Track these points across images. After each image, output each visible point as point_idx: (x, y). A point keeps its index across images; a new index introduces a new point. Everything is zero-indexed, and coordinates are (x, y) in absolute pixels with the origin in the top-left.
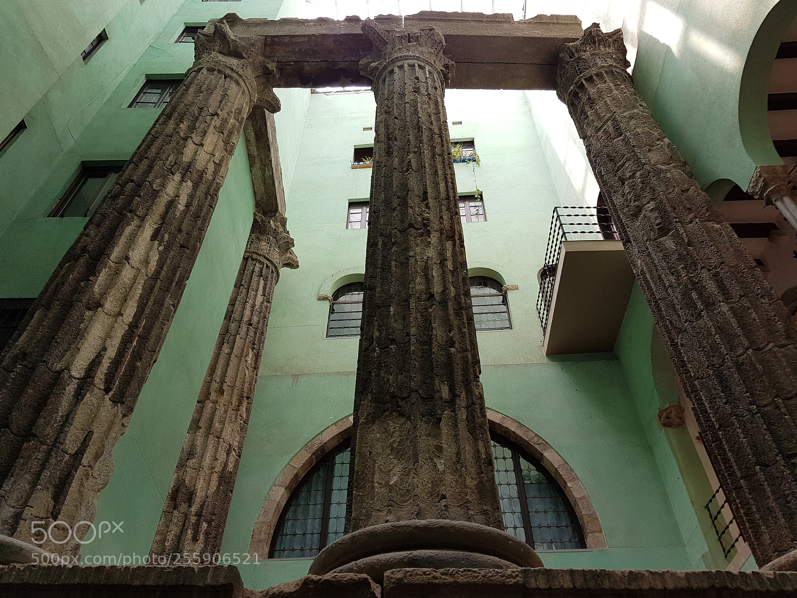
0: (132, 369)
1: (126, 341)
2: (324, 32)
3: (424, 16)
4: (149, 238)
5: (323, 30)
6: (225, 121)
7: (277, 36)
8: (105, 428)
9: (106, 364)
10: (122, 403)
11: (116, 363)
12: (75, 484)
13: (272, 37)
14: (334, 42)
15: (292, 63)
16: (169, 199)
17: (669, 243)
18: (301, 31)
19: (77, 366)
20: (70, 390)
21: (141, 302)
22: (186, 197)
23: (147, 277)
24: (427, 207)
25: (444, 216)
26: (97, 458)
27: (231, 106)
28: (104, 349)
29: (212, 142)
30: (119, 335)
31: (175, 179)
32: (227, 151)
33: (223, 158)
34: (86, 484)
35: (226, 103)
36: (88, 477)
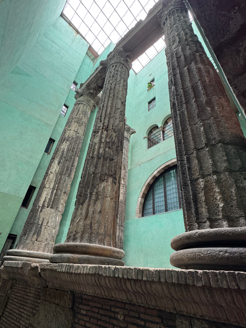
0: (55, 198)
1: (52, 192)
4: (57, 164)
6: (78, 118)
7: (89, 83)
8: (49, 215)
9: (47, 200)
10: (53, 208)
11: (50, 199)
15: (96, 86)
19: (41, 204)
20: (40, 210)
21: (55, 181)
22: (66, 147)
23: (57, 174)
24: (101, 121)
25: (106, 121)
26: (48, 223)
27: (80, 112)
28: (46, 198)
29: (74, 126)
30: (50, 192)
31: (64, 143)
32: (79, 126)
33: (78, 128)
34: (45, 230)
35: (78, 112)
36: (46, 228)
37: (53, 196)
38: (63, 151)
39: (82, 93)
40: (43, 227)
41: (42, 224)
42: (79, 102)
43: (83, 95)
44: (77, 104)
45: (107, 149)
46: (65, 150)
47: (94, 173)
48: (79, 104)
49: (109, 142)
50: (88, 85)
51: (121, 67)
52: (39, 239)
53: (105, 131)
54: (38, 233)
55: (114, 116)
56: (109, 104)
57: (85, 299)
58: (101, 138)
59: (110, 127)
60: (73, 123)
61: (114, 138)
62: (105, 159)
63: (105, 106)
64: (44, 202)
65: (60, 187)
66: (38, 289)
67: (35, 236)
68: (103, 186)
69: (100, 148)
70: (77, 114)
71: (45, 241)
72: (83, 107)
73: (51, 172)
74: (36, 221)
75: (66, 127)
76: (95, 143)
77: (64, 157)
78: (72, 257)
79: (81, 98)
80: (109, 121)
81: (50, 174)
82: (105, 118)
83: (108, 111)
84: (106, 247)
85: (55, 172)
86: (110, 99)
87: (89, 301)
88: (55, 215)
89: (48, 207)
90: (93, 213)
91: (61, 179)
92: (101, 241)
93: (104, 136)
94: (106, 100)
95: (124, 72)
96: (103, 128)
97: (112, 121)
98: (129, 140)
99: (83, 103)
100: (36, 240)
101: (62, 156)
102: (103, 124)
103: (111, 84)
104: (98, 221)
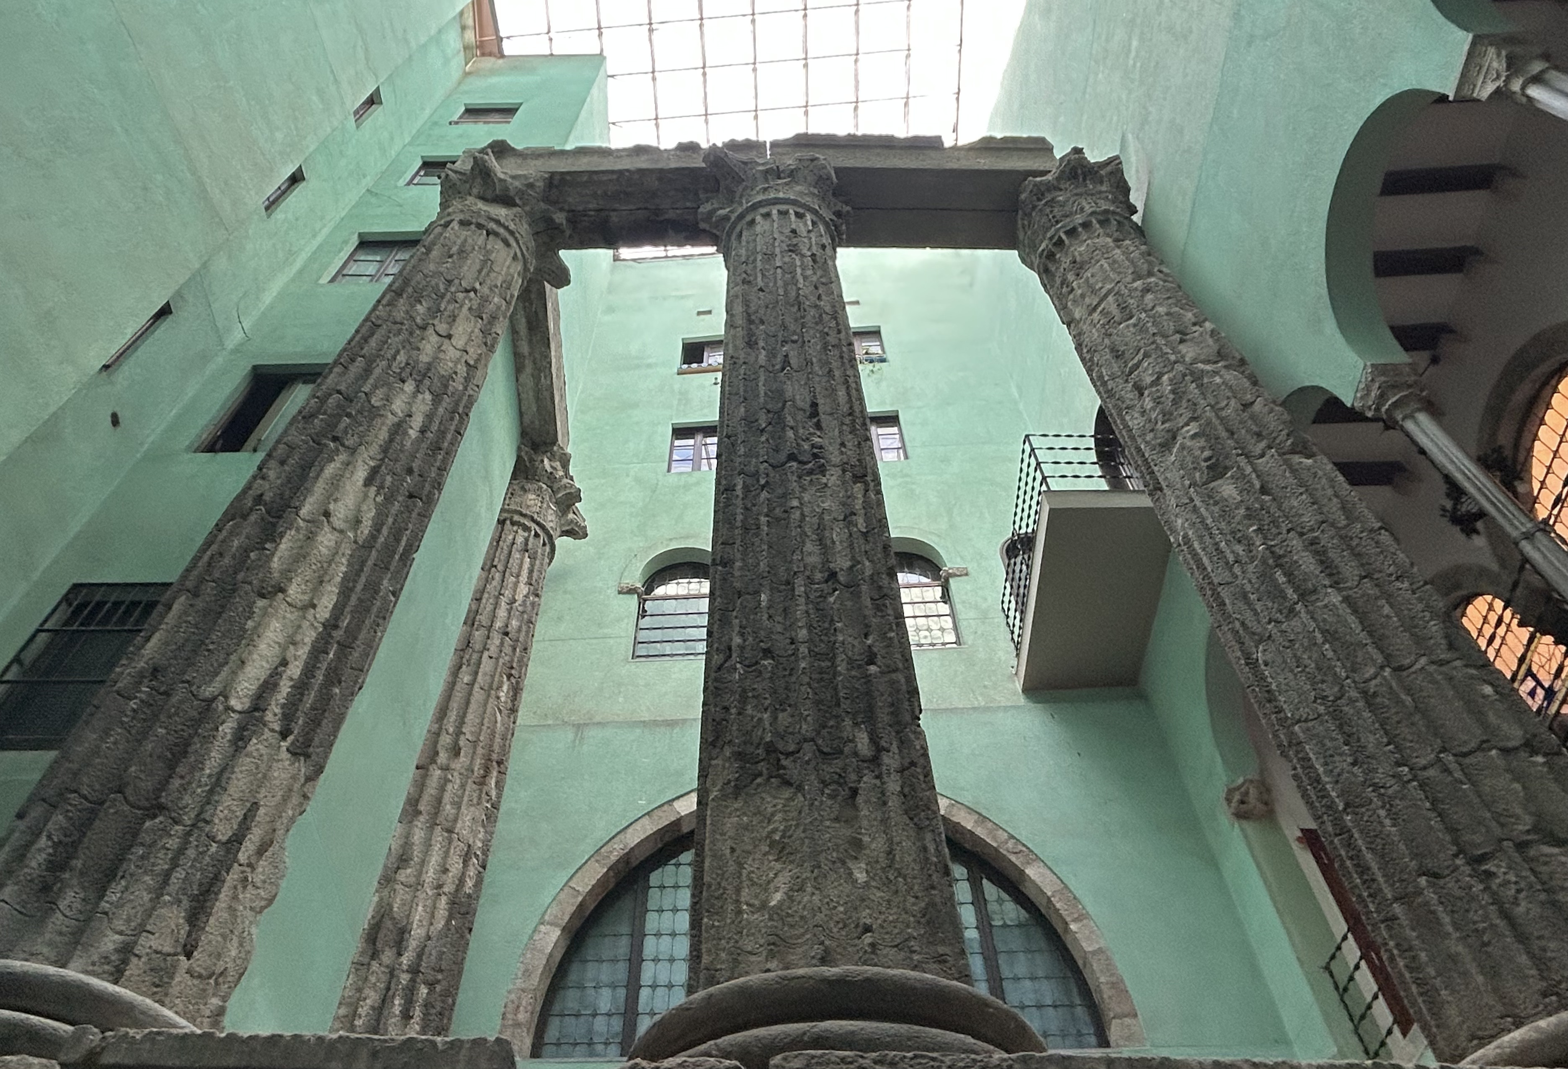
0: (325, 698)
1: (318, 651)
2: (644, 166)
3: (804, 142)
4: (361, 482)
5: (642, 163)
6: (485, 300)
7: (568, 173)
8: (278, 798)
9: (285, 688)
10: (307, 756)
11: (301, 687)
12: (224, 895)
13: (562, 173)
14: (660, 179)
15: (592, 213)
16: (396, 420)
17: (1227, 489)
18: (606, 165)
19: (240, 692)
20: (226, 733)
21: (343, 587)
22: (420, 418)
23: (356, 546)
26: (262, 849)
28: (275, 666)
30: (309, 641)
31: (407, 389)
34: (241, 895)
35: (488, 274)
36: (246, 883)
37: (320, 677)
39: (511, 193)
40: (232, 878)
42: (495, 226)
43: (515, 206)
46: (412, 433)
48: (489, 232)
54: (198, 902)
64: (268, 686)
67: (174, 916)
70: (484, 280)
74: (188, 799)
79: (501, 214)
81: (318, 525)
85: (356, 528)
91: (370, 588)
100: (189, 956)
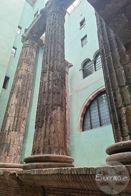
0: (17, 124)
4: (15, 97)
5: (38, 19)
7: (32, 28)
9: (12, 126)
10: (16, 131)
15: (38, 31)
18: (35, 23)
19: (7, 129)
20: (7, 133)
21: (16, 111)
22: (21, 83)
23: (16, 105)
24: (47, 64)
25: (51, 63)
26: (14, 142)
27: (28, 54)
28: (10, 124)
29: (25, 66)
30: (13, 119)
31: (18, 81)
32: (28, 65)
33: (28, 68)
34: (13, 147)
35: (26, 54)
36: (13, 146)
37: (16, 122)
38: (19, 87)
39: (27, 38)
40: (11, 146)
41: (10, 143)
42: (26, 46)
43: (28, 39)
44: (24, 47)
45: (54, 86)
46: (20, 86)
47: (47, 104)
48: (26, 47)
49: (55, 80)
50: (31, 30)
51: (58, 15)
52: (9, 154)
53: (51, 71)
54: (8, 150)
55: (57, 59)
56: (52, 49)
57: (52, 190)
58: (49, 77)
59: (55, 68)
60: (23, 63)
61: (59, 76)
62: (54, 93)
63: (49, 51)
64: (9, 127)
65: (20, 115)
66: (16, 187)
67: (6, 152)
68: (54, 113)
69: (49, 85)
70: (26, 56)
71: (14, 155)
72: (30, 50)
73: (11, 104)
74: (5, 141)
75: (18, 67)
76: (45, 82)
77: (20, 92)
78: (39, 165)
79: (27, 42)
80: (53, 63)
81: (11, 106)
82: (50, 61)
83: (52, 54)
84: (61, 156)
85: (15, 104)
86: (52, 44)
87: (55, 191)
88: (18, 136)
89: (12, 131)
90: (50, 133)
91: (20, 109)
92: (58, 152)
93: (51, 75)
94: (49, 45)
95: (60, 19)
96: (49, 69)
97: (55, 62)
98: (68, 73)
99: (29, 46)
100: (8, 156)
101: (18, 91)
102: (49, 66)
103: (52, 31)
104: (53, 139)
